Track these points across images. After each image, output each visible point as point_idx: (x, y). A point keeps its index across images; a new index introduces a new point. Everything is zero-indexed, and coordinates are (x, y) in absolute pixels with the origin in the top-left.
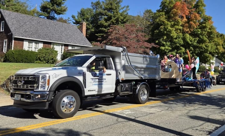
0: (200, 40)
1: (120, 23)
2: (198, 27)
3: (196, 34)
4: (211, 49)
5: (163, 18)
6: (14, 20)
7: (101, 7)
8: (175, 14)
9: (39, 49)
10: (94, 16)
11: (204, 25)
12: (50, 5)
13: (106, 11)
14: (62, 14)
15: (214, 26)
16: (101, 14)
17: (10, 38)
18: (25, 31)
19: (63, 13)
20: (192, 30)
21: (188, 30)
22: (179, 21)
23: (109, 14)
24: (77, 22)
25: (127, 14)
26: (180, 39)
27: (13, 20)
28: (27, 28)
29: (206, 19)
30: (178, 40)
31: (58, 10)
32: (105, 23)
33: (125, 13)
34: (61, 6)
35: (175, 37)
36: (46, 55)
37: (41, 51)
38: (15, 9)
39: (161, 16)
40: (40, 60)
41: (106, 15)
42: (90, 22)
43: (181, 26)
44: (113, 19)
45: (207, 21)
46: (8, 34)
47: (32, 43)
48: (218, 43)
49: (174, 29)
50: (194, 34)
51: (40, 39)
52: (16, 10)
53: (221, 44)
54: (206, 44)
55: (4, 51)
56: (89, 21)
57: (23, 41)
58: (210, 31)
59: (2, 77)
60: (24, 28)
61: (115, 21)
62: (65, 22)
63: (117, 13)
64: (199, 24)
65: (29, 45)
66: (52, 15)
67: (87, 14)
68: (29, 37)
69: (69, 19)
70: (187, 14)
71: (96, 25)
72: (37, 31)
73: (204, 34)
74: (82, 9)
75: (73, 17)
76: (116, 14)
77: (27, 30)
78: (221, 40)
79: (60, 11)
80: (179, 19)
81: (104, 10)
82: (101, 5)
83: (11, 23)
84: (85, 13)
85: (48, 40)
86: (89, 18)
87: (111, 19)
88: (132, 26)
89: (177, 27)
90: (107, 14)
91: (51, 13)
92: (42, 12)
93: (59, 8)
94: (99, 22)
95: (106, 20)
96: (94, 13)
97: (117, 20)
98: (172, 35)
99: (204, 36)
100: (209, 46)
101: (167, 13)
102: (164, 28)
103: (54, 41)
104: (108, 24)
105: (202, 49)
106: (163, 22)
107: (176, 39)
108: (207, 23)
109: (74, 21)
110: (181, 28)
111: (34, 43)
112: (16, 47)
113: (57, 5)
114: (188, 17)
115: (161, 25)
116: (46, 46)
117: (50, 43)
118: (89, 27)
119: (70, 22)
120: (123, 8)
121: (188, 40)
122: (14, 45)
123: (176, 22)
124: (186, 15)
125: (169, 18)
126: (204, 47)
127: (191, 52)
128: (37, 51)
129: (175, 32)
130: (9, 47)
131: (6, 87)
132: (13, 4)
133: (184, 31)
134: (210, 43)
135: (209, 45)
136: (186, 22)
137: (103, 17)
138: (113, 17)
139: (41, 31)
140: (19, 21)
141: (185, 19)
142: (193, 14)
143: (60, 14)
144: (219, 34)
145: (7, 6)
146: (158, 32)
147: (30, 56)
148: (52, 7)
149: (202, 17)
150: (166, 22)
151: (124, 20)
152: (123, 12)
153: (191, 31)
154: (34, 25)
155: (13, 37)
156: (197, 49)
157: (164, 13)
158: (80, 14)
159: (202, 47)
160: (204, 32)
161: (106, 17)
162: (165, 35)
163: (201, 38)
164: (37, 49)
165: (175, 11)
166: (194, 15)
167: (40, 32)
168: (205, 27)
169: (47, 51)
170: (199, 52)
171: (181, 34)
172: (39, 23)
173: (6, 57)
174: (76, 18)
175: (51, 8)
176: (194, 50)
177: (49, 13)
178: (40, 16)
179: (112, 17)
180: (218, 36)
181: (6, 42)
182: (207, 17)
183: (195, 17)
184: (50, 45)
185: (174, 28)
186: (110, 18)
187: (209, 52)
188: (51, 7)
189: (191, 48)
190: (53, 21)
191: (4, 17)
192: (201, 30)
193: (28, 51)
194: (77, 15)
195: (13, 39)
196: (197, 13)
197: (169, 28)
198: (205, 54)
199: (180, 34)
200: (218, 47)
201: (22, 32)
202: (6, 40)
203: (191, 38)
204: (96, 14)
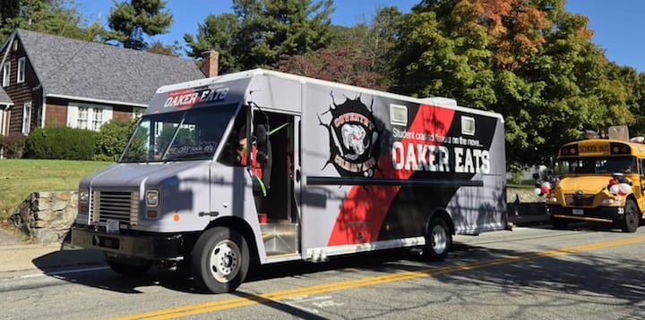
0: (551, 87)
1: (308, 48)
2: (542, 48)
3: (539, 70)
4: (589, 117)
5: (431, 29)
6: (47, 53)
7: (258, 9)
8: (469, 16)
9: (103, 123)
10: (239, 33)
11: (563, 42)
12: (130, 13)
13: (271, 18)
14: (160, 33)
15: (596, 44)
16: (258, 27)
17: (38, 98)
18: (72, 81)
19: (162, 30)
20: (523, 60)
21: (511, 59)
22: (480, 35)
23: (280, 25)
24: (197, 53)
25: (329, 22)
26: (487, 87)
27: (43, 54)
28: (76, 73)
29: (570, 25)
30: (480, 92)
31: (150, 24)
32: (270, 51)
33: (323, 21)
34: (156, 13)
35: (470, 81)
36: (119, 139)
37: (107, 127)
38: (51, 28)
39: (426, 24)
40: (105, 152)
41: (272, 30)
42: (230, 49)
43: (486, 48)
44: (290, 40)
45: (572, 30)
46: (34, 89)
47: (87, 110)
48: (613, 96)
49: (467, 59)
50: (529, 72)
51: (104, 99)
52: (54, 30)
53: (622, 99)
54: (572, 100)
55: (23, 131)
56: (228, 47)
57: (67, 105)
58: (582, 60)
59: (14, 196)
60: (68, 72)
61: (296, 45)
62: (167, 52)
63: (300, 21)
64: (544, 41)
65: (80, 114)
66: (137, 38)
67: (223, 30)
68: (81, 95)
69: (177, 45)
70: (505, 13)
71: (244, 57)
72: (98, 79)
73: (564, 70)
74: (208, 18)
75: (188, 39)
76: (299, 24)
77: (76, 77)
78: (622, 88)
79: (155, 25)
80: (482, 31)
81: (267, 15)
82: (259, 4)
83: (40, 62)
84: (217, 27)
85: (124, 101)
86: (226, 41)
87: (284, 38)
88: (340, 55)
89: (475, 52)
90: (274, 27)
91: (133, 33)
92: (114, 31)
93: (153, 19)
94: (253, 49)
95: (272, 43)
96: (240, 27)
97: (301, 42)
98: (459, 76)
99: (564, 77)
100: (580, 106)
101: (444, 13)
102: (435, 55)
103: (139, 102)
104: (276, 53)
105: (560, 116)
106: (432, 40)
107: (473, 86)
108: (571, 36)
109: (191, 50)
110: (489, 53)
111: (91, 110)
112: (51, 120)
113: (148, 10)
114: (511, 22)
115: (426, 48)
116: (119, 115)
117: (129, 109)
118: (227, 64)
119: (178, 52)
120: (318, 7)
121: (512, 90)
122: (46, 116)
123: (471, 37)
124: (502, 16)
125: (448, 28)
126: (567, 108)
127: (524, 125)
128: (98, 130)
129: (468, 68)
130: (35, 120)
131: (22, 222)
132: (47, 14)
133: (499, 63)
134: (587, 96)
135: (583, 102)
136: (503, 38)
137: (264, 34)
138: (290, 32)
139: (108, 78)
140: (57, 56)
141: (500, 29)
142: (525, 12)
143: (154, 33)
144: (618, 67)
145: (33, 20)
146: (416, 67)
147: (83, 142)
148: (136, 16)
149: (555, 18)
150: (440, 39)
151: (319, 39)
152: (317, 18)
153: (520, 62)
154: (91, 64)
155: (44, 96)
156: (544, 117)
157: (433, 14)
158: (205, 30)
159: (558, 108)
160: (563, 65)
161: (271, 35)
162: (438, 76)
163: (553, 83)
164: (99, 125)
165: (466, 6)
166: (526, 15)
167: (105, 81)
168: (567, 49)
169: (121, 129)
170: (550, 124)
171: (488, 72)
172: (104, 58)
173: (28, 146)
174: (196, 41)
175: (134, 19)
176: (533, 119)
177: (128, 32)
178: (108, 42)
179: (287, 34)
180: (614, 73)
181: (28, 109)
182: (572, 20)
183: (531, 22)
184: (129, 113)
185: (466, 54)
186: (281, 37)
187: (581, 126)
188: (133, 16)
189: (523, 112)
190: (136, 52)
191: (26, 47)
192: (553, 60)
193: (77, 132)
194: (198, 33)
195: (44, 100)
196: (539, 9)
197: (451, 56)
198: (570, 131)
199: (484, 71)
200: (615, 108)
201: (65, 83)
202: (29, 104)
203: (522, 82)
204: (245, 29)
